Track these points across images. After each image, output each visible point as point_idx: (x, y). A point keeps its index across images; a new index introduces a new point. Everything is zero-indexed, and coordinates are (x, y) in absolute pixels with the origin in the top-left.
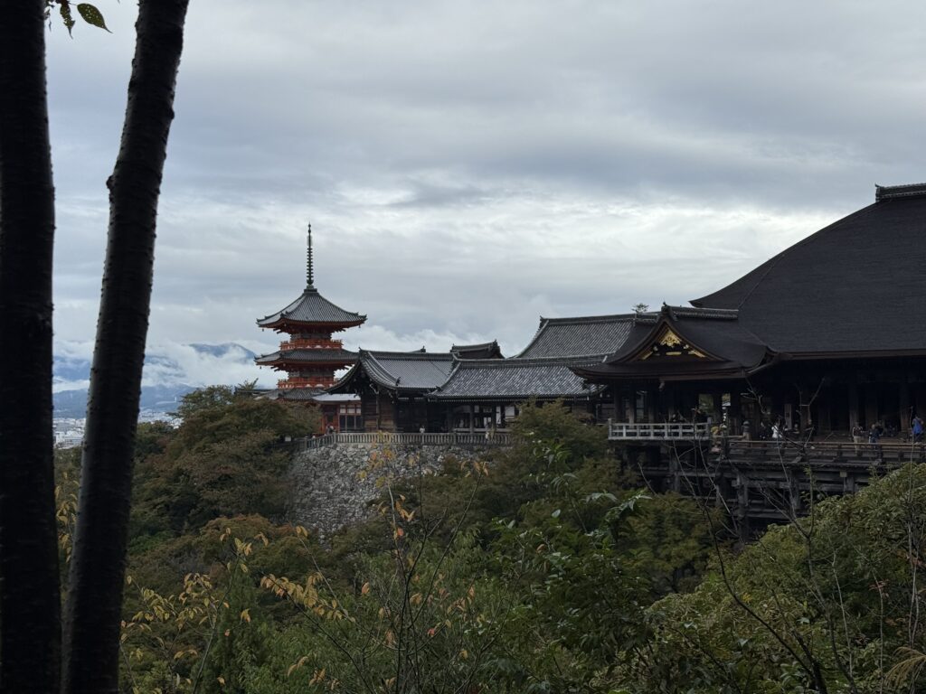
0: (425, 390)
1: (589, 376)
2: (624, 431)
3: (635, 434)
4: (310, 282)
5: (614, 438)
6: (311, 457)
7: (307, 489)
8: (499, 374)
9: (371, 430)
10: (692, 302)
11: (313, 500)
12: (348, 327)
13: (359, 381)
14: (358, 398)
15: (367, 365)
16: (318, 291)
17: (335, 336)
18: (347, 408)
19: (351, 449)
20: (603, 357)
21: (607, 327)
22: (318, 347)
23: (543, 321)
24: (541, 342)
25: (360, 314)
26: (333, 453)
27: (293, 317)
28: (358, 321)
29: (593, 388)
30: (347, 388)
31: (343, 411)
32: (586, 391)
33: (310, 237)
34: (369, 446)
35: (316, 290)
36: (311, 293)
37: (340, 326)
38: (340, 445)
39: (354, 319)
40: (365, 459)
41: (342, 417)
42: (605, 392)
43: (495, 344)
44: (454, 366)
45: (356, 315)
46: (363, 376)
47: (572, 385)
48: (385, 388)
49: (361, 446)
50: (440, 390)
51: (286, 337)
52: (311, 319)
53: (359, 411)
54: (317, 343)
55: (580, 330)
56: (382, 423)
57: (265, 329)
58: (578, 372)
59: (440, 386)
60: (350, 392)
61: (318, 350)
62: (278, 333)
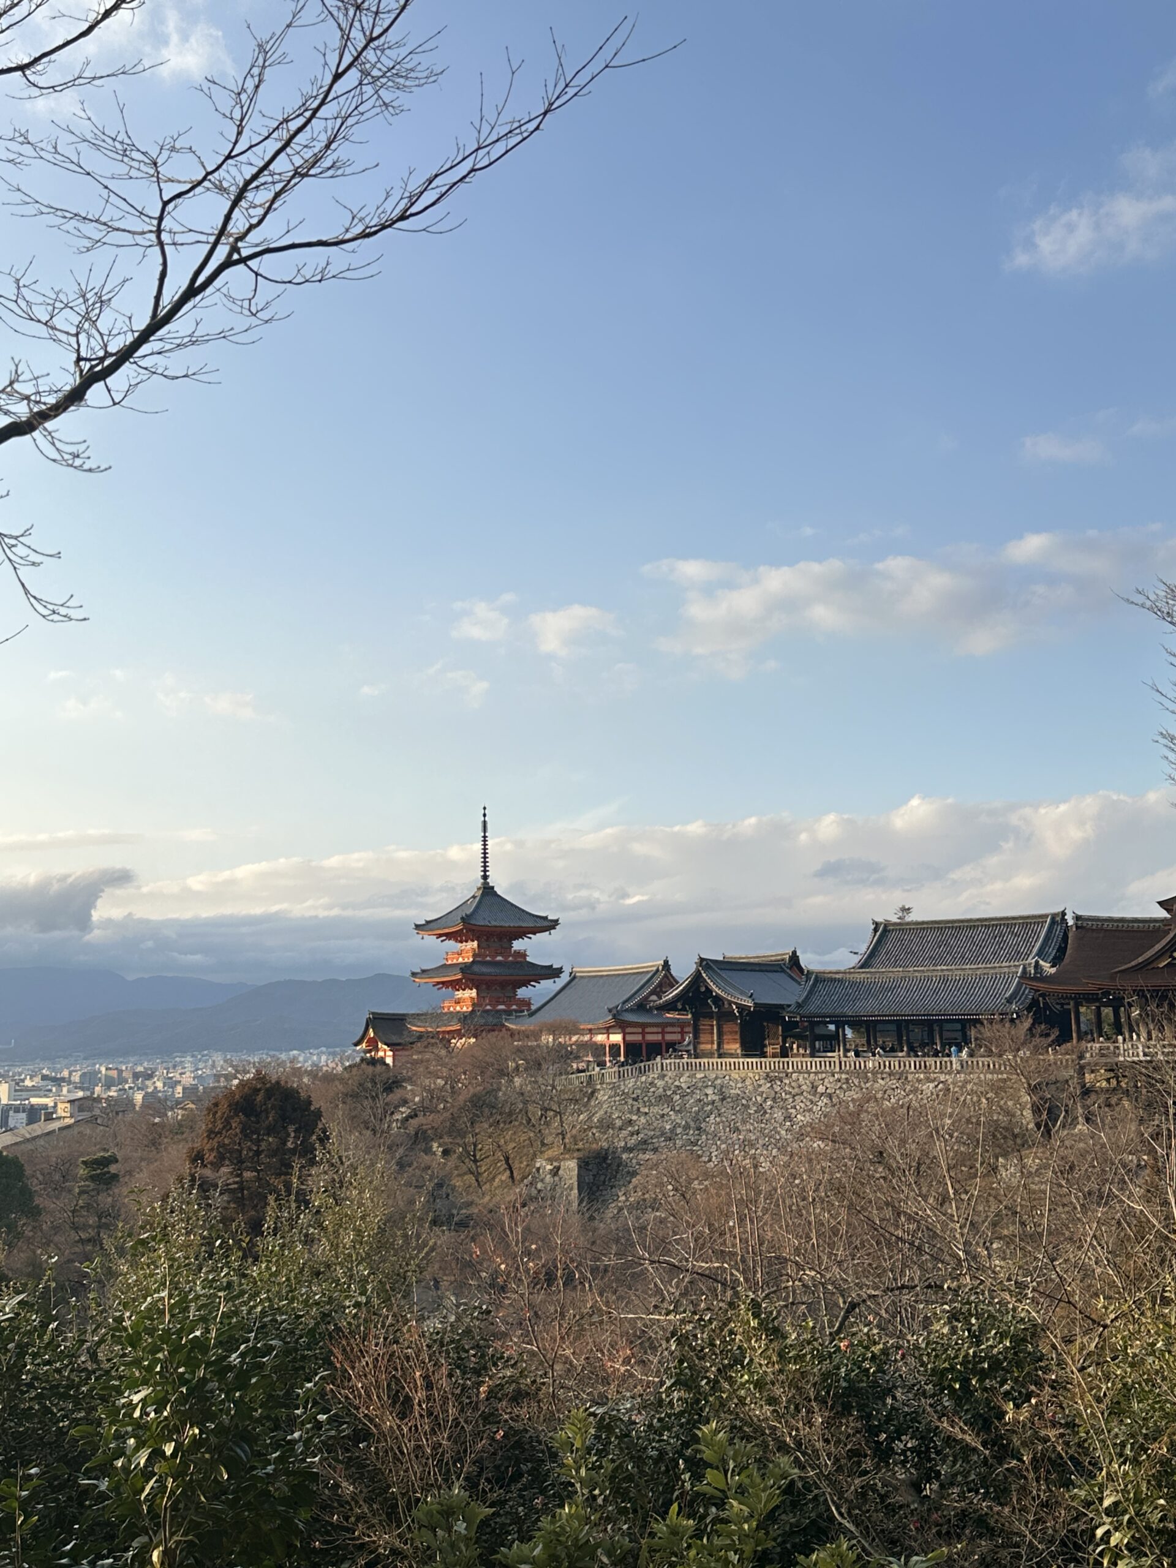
0: (781, 1007)
4: (485, 877)
9: (709, 1054)
12: (534, 934)
15: (706, 976)
16: (495, 889)
17: (518, 945)
19: (685, 1079)
22: (499, 958)
23: (877, 925)
24: (880, 952)
25: (549, 918)
26: (660, 1084)
27: (475, 920)
28: (549, 925)
33: (485, 823)
34: (711, 1074)
35: (493, 888)
36: (486, 891)
37: (521, 933)
38: (670, 1074)
39: (546, 924)
40: (710, 1091)
45: (545, 918)
46: (699, 990)
48: (728, 1004)
49: (699, 1075)
50: (799, 1005)
52: (494, 923)
54: (498, 954)
56: (726, 1047)
59: (797, 1001)
61: (499, 962)
62: (442, 941)
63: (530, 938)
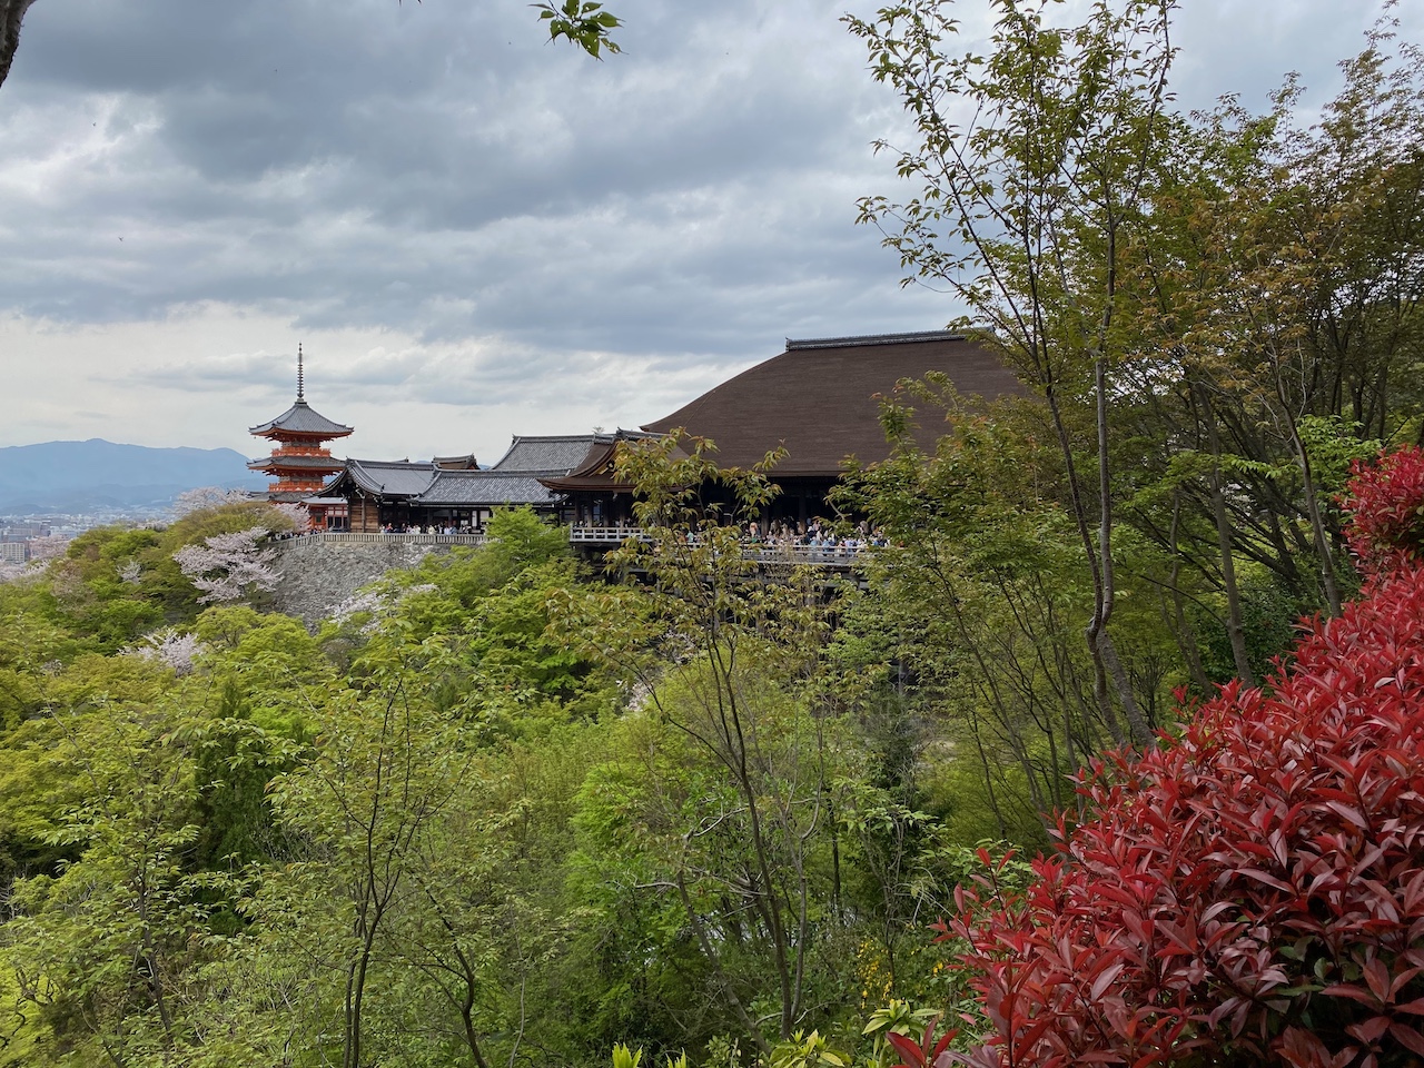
0: (408, 496)
1: (556, 488)
2: (583, 534)
3: (592, 537)
4: (300, 395)
5: (575, 540)
6: (300, 554)
7: (296, 583)
8: (476, 483)
9: (357, 529)
10: (641, 428)
11: (302, 592)
12: (336, 437)
13: (347, 487)
14: (345, 502)
15: (352, 471)
16: (308, 404)
17: (324, 445)
18: (335, 510)
19: (338, 547)
20: (566, 471)
21: (570, 445)
22: (308, 454)
23: (515, 438)
24: (513, 456)
25: (348, 427)
26: (321, 550)
27: (282, 427)
29: (558, 497)
30: (335, 492)
31: (331, 513)
32: (551, 500)
33: (300, 355)
34: (355, 544)
35: (306, 403)
36: (301, 405)
37: (328, 437)
38: (328, 543)
39: (343, 430)
40: (351, 556)
41: (330, 519)
42: (567, 501)
43: (472, 457)
44: (435, 475)
45: (344, 427)
46: (350, 482)
47: (542, 495)
48: (369, 493)
49: (347, 545)
50: (421, 496)
51: (278, 444)
52: (303, 429)
53: (346, 513)
54: (307, 451)
55: (547, 447)
56: (368, 524)
57: (257, 437)
58: (544, 483)
59: (422, 492)
60: (338, 496)
61: (308, 457)
62: (270, 440)
63: (333, 440)
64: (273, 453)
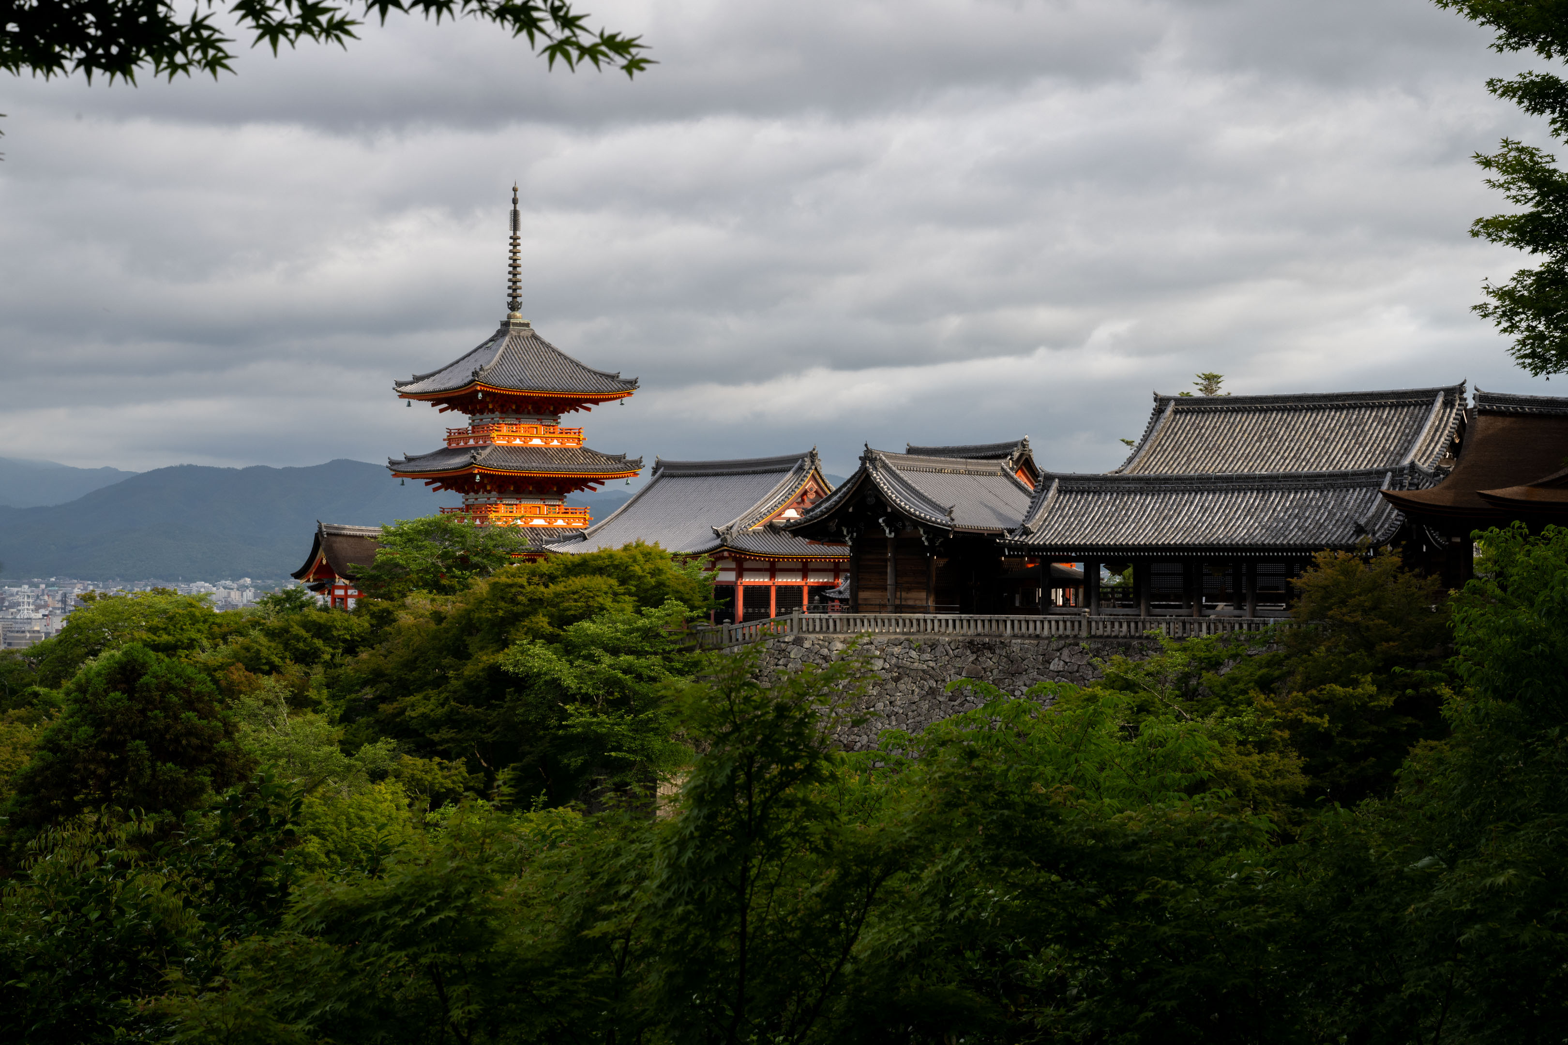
4: (514, 306)
9: (874, 607)
12: (596, 402)
15: (883, 480)
16: (531, 327)
22: (536, 442)
23: (1162, 403)
24: (1164, 441)
25: (622, 377)
27: (493, 379)
28: (621, 389)
34: (882, 639)
35: (526, 324)
36: (515, 329)
37: (574, 403)
38: (811, 637)
39: (615, 385)
40: (876, 665)
43: (1024, 444)
45: (613, 377)
50: (1027, 531)
54: (534, 435)
56: (903, 596)
57: (414, 402)
59: (1027, 525)
61: (536, 450)
62: (441, 411)
63: (589, 409)
64: (450, 440)
